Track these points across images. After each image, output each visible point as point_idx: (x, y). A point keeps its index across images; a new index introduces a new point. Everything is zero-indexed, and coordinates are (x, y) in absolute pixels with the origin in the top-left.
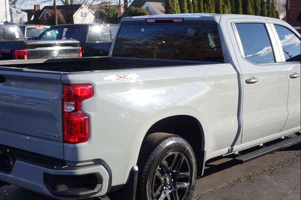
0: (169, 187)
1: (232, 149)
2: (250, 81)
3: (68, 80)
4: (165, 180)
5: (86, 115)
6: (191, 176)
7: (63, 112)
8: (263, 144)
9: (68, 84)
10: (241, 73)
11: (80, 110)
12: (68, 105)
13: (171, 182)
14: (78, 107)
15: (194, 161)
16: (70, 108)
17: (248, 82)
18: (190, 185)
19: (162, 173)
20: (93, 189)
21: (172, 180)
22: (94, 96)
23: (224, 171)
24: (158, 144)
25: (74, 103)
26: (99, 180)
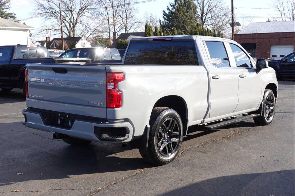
0: (167, 141)
1: (204, 121)
2: (215, 77)
3: (110, 70)
4: (164, 136)
5: (120, 91)
6: (180, 135)
7: (107, 89)
8: (223, 120)
9: (110, 72)
10: (209, 72)
11: (117, 87)
12: (110, 85)
13: (168, 137)
14: (116, 86)
15: (181, 125)
16: (111, 86)
17: (213, 78)
18: (179, 141)
19: (163, 131)
20: (124, 137)
21: (169, 136)
22: (125, 79)
23: (197, 138)
24: (161, 113)
25: (113, 84)
26: (127, 132)
